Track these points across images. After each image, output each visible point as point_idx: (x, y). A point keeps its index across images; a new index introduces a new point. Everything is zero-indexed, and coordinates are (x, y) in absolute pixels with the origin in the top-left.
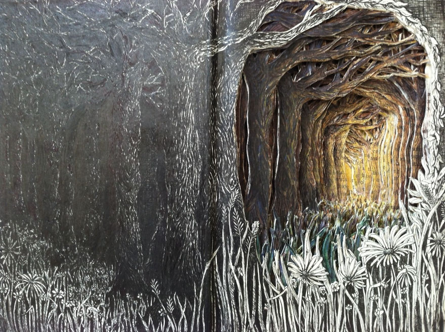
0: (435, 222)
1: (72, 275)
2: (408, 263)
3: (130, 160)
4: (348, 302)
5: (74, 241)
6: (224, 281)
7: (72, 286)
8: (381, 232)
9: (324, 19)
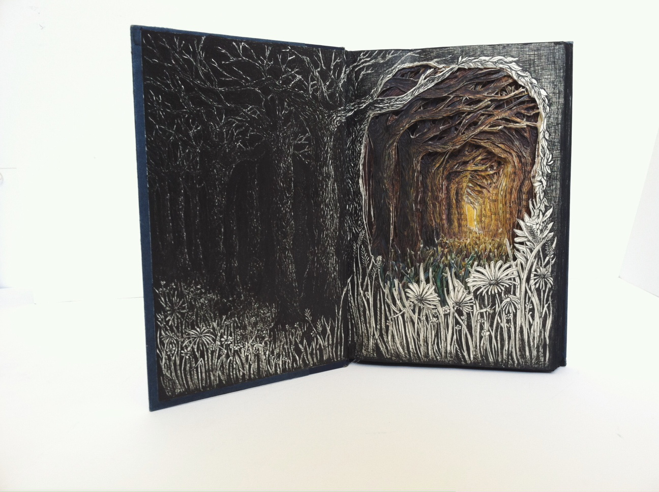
0: (539, 258)
1: (239, 320)
2: (512, 293)
3: (286, 211)
4: (457, 323)
5: (240, 289)
6: (356, 302)
7: (240, 330)
8: (487, 266)
9: (436, 82)
